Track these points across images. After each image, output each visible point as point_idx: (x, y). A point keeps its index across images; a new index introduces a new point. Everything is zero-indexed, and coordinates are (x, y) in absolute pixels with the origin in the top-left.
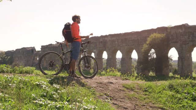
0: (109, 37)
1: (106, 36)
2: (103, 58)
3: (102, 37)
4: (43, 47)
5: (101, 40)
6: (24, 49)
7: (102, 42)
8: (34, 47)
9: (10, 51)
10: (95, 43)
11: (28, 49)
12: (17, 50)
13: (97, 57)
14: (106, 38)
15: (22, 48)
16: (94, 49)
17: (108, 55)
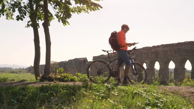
0: (161, 47)
1: (158, 46)
2: (155, 69)
3: (154, 47)
4: (95, 58)
5: (153, 50)
6: (76, 60)
7: (154, 52)
8: (86, 58)
9: (63, 62)
10: (147, 53)
11: (80, 60)
12: (69, 61)
13: (149, 68)
14: (158, 49)
15: (75, 59)
16: (146, 60)
17: (160, 65)
